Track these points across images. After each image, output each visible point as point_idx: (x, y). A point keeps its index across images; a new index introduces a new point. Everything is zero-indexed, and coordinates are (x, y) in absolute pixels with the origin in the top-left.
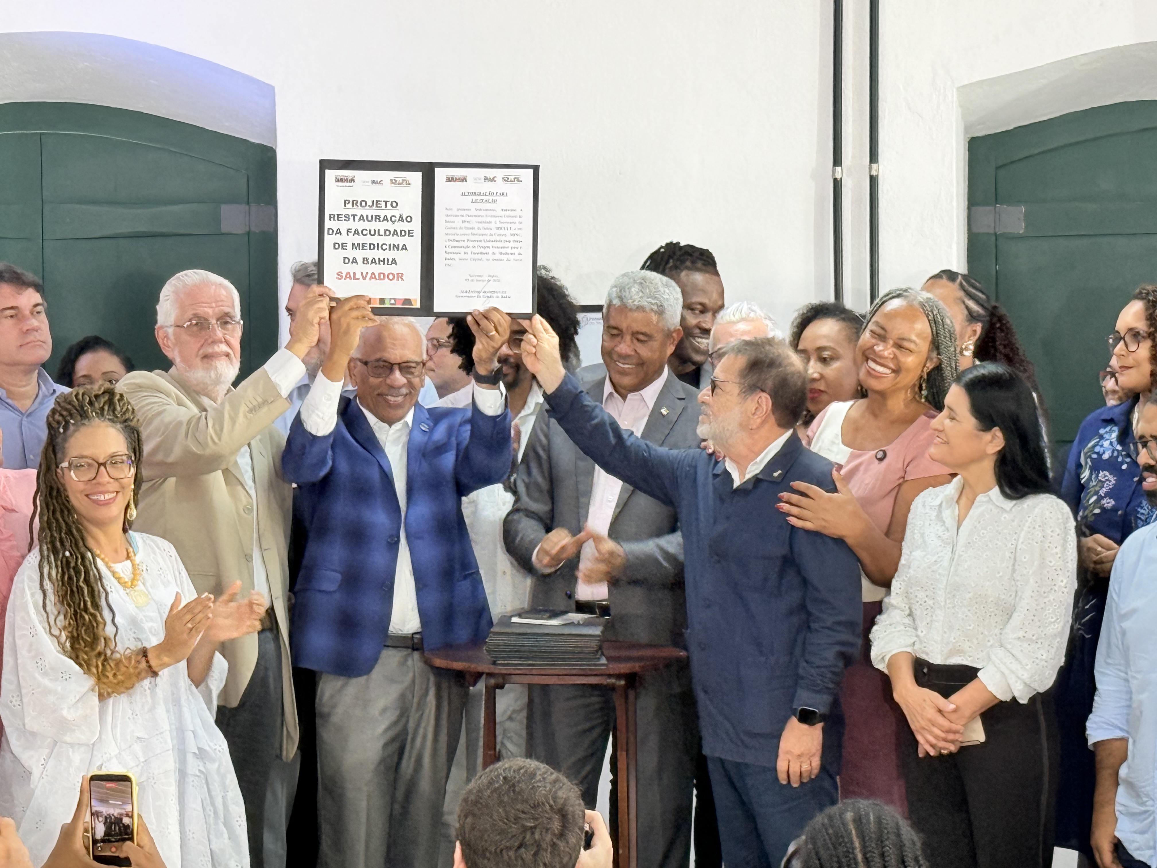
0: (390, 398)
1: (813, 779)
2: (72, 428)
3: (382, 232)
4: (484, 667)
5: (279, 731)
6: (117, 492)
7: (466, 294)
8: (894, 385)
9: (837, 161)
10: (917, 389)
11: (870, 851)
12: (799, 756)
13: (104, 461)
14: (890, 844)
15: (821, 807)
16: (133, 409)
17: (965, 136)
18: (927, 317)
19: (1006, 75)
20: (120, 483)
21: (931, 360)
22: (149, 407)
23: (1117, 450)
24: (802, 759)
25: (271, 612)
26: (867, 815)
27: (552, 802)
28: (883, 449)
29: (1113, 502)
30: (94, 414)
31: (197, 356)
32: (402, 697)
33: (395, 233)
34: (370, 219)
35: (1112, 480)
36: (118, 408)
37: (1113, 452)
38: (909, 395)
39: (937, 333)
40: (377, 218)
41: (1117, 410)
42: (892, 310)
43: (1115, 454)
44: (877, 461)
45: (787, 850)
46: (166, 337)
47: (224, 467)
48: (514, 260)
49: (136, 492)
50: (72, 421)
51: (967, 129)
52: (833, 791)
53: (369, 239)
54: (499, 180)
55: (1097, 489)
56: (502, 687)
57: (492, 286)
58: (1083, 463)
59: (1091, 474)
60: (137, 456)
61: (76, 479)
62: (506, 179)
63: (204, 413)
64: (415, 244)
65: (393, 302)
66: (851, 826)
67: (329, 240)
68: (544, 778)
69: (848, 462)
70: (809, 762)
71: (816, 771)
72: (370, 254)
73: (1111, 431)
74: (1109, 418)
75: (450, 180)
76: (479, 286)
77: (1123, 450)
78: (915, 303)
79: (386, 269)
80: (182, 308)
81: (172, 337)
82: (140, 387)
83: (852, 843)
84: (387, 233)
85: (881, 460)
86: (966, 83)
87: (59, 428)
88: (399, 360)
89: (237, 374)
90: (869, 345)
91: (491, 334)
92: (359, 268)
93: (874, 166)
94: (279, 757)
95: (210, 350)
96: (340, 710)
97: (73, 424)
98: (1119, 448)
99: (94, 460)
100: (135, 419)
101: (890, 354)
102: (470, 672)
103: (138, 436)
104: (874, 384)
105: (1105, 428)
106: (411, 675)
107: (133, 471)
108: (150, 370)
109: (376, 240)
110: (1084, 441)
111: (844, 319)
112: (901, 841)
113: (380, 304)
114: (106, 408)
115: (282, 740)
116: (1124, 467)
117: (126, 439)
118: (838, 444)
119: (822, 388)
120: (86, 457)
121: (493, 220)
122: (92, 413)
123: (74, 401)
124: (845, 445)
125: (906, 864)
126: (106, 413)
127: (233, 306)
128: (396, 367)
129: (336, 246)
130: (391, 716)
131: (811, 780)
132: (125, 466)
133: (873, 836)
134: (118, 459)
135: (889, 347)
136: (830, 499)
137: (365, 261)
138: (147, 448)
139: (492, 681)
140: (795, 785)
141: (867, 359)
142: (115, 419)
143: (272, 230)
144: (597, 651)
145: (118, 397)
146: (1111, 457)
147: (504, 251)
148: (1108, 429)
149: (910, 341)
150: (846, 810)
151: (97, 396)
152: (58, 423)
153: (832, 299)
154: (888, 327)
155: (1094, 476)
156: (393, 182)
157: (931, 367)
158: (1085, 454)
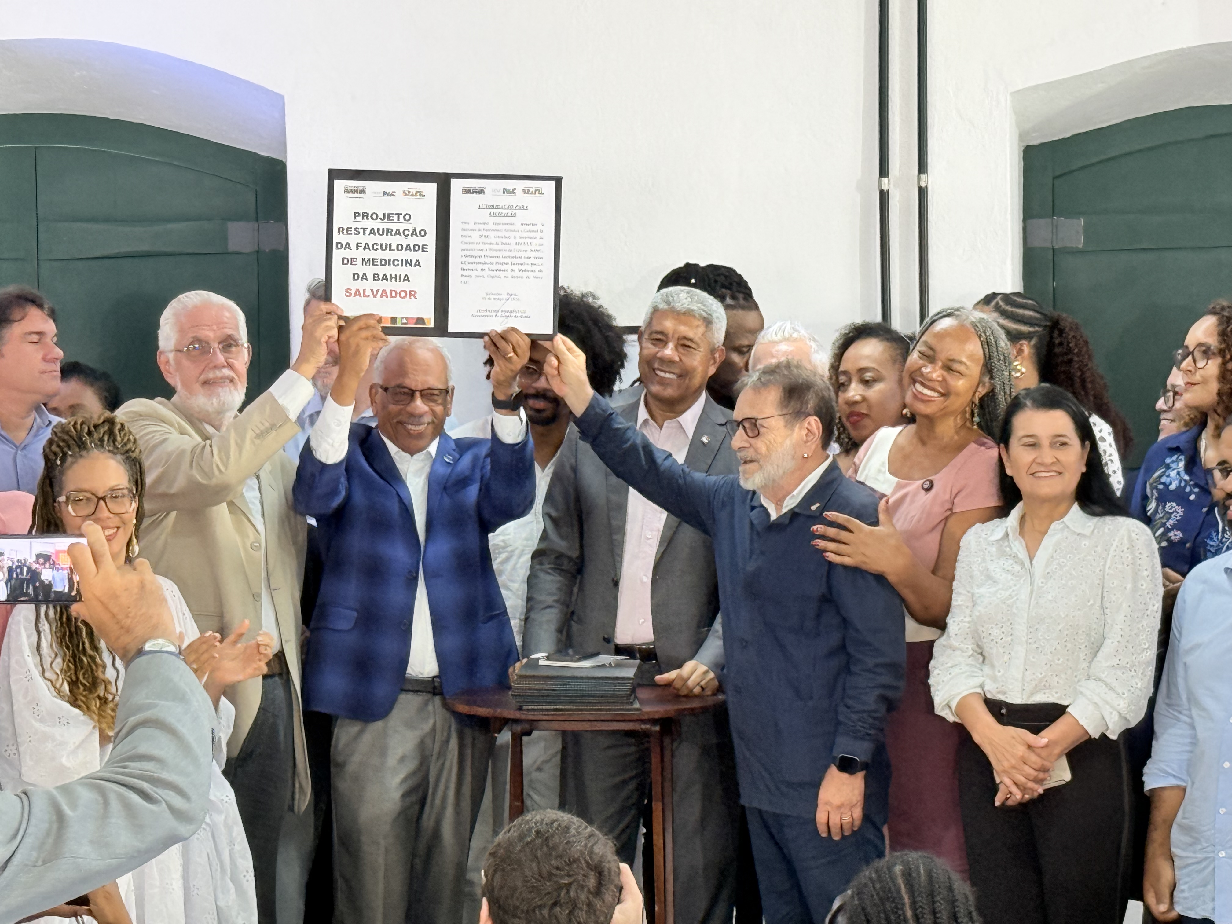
0: (410, 427)
1: (855, 831)
2: (69, 460)
3: (394, 247)
4: (510, 713)
5: (290, 782)
6: (118, 528)
7: (484, 313)
8: (942, 409)
9: (884, 171)
10: (968, 416)
11: (921, 907)
12: (839, 807)
13: (103, 495)
14: (942, 899)
15: (867, 861)
16: (135, 439)
17: (1019, 145)
18: (980, 338)
19: (1063, 79)
20: (120, 518)
21: (984, 384)
22: (150, 436)
23: (1185, 481)
24: (842, 810)
25: (280, 656)
26: (918, 868)
27: (588, 858)
28: (930, 478)
29: (1181, 535)
30: (93, 445)
31: (197, 381)
32: (421, 745)
33: (408, 247)
34: (381, 232)
35: (1179, 511)
36: (119, 438)
37: (1180, 482)
38: (959, 421)
39: (990, 355)
40: (389, 231)
41: (1184, 438)
42: (942, 329)
43: (1183, 484)
44: (923, 492)
45: (832, 905)
46: (168, 362)
47: (229, 499)
48: (535, 277)
49: (137, 527)
50: (70, 453)
51: (1021, 137)
52: (878, 843)
53: (379, 254)
54: (519, 192)
55: (1164, 521)
56: (529, 734)
57: (510, 305)
58: (1149, 494)
59: (1158, 506)
60: (139, 489)
61: (74, 514)
62: (526, 192)
63: (208, 442)
64: (429, 259)
65: (405, 321)
66: (900, 881)
67: (337, 255)
68: (578, 833)
69: (894, 492)
70: (850, 813)
71: (857, 823)
72: (381, 270)
73: (1178, 461)
74: (1175, 446)
75: (467, 191)
76: (497, 305)
77: (1191, 480)
78: (967, 324)
79: (399, 286)
80: (182, 331)
81: (172, 362)
82: (141, 415)
83: (901, 898)
84: (400, 247)
85: (928, 490)
86: (1021, 87)
87: (56, 459)
88: (420, 387)
89: (242, 401)
90: (916, 366)
91: (510, 355)
92: (369, 285)
93: (923, 177)
94: (291, 809)
95: (211, 375)
96: (356, 759)
97: (70, 455)
98: (1187, 478)
99: (93, 494)
100: (137, 451)
101: (939, 376)
102: (496, 718)
103: (140, 467)
104: (922, 408)
105: (1171, 456)
106: (431, 722)
107: (135, 505)
108: (152, 397)
109: (387, 255)
110: (1150, 471)
111: (888, 340)
112: (954, 896)
113: (392, 323)
114: (106, 438)
115: (293, 793)
116: (1192, 497)
117: (128, 471)
118: (884, 473)
119: (864, 411)
120: (85, 491)
121: (512, 234)
122: (91, 444)
123: (71, 432)
124: (890, 473)
125: (959, 921)
126: (105, 443)
127: (237, 328)
128: (418, 394)
129: (345, 261)
130: (411, 765)
131: (854, 832)
132: (126, 500)
133: (923, 890)
134: (119, 493)
135: (937, 368)
136: (872, 533)
137: (376, 277)
138: (149, 480)
139: (518, 728)
140: (836, 838)
141: (914, 382)
142: (115, 451)
143: (281, 248)
144: (631, 695)
145: (118, 426)
146: (1179, 487)
147: (523, 267)
148: (1175, 458)
149: (961, 362)
150: (895, 864)
151: (96, 426)
152: (55, 454)
153: (878, 319)
154: (938, 348)
155: (1160, 508)
156: (407, 194)
157: (984, 392)
158: (1151, 485)
